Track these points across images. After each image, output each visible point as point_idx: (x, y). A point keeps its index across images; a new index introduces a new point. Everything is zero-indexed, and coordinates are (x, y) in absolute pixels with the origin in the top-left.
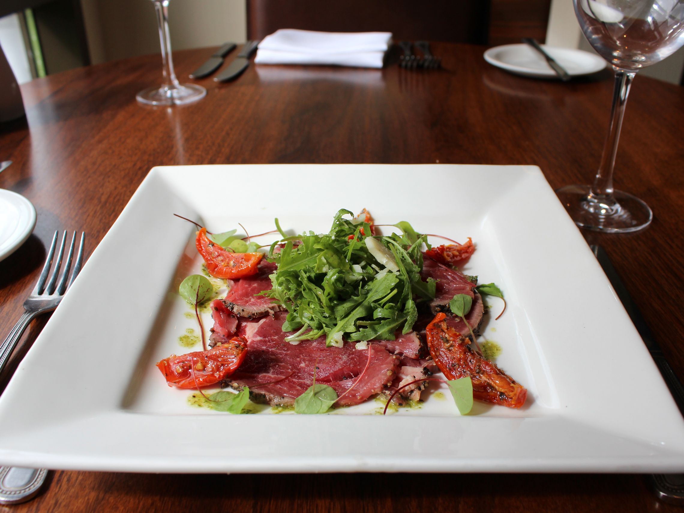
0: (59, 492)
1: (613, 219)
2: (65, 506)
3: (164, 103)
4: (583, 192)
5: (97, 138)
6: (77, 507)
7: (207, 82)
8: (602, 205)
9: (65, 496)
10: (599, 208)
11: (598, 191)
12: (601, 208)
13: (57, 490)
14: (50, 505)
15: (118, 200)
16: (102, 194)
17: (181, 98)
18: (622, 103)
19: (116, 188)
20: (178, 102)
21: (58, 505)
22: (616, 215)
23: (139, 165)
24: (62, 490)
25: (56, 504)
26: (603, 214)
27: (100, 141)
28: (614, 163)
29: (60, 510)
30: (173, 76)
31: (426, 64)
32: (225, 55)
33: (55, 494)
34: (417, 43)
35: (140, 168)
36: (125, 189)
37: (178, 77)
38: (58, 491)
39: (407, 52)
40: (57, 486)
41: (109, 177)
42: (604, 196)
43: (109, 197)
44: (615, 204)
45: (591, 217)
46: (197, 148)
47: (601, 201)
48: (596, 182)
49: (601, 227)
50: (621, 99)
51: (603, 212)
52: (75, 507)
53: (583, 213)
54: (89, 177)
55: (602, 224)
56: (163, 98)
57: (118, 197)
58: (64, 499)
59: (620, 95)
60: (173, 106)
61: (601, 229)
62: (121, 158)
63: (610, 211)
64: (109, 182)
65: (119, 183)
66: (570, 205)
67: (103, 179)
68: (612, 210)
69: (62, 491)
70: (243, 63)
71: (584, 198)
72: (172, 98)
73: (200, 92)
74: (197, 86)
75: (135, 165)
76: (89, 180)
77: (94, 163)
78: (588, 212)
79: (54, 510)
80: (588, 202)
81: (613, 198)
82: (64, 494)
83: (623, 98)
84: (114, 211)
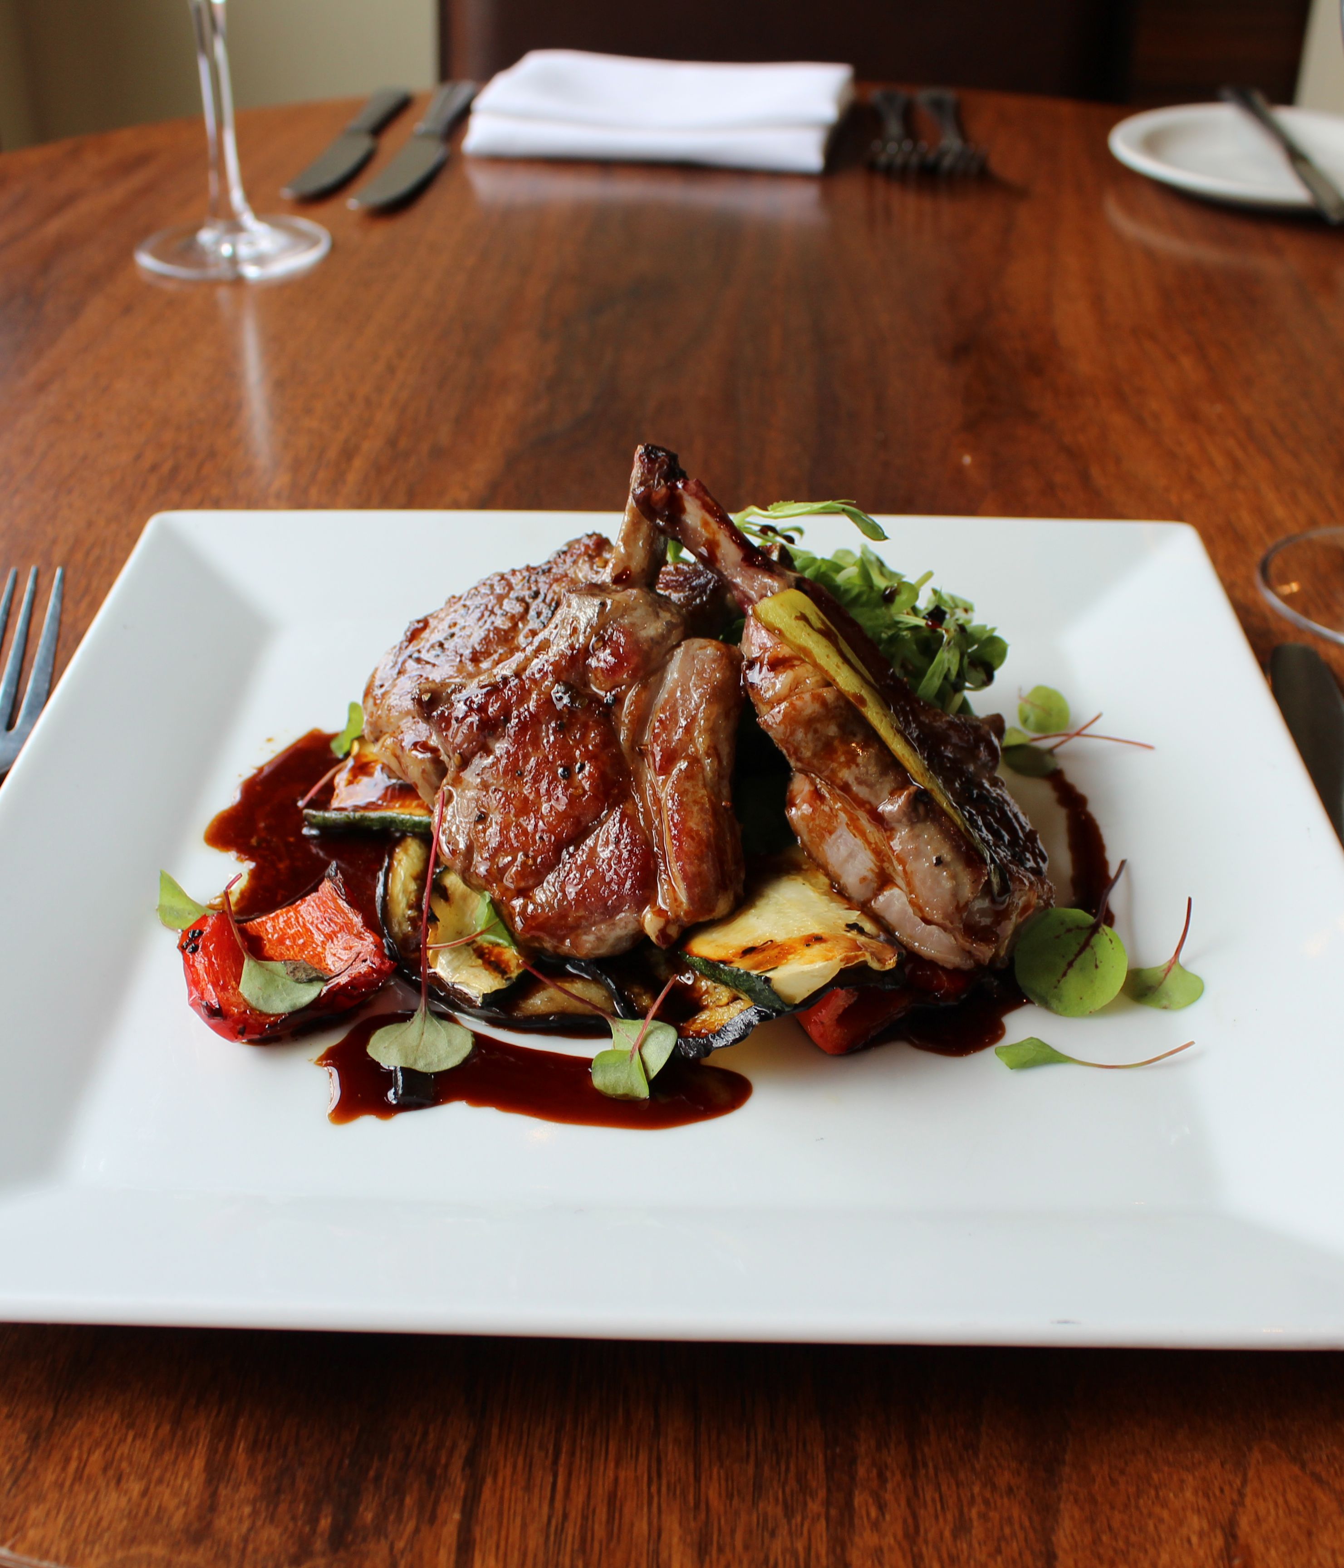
7: (329, 209)
15: (99, 559)
16: (54, 542)
17: (260, 260)
20: (251, 272)
27: (41, 387)
30: (237, 197)
31: (947, 162)
32: (379, 129)
34: (923, 96)
35: (154, 468)
37: (250, 196)
39: (894, 127)
43: (72, 551)
46: (308, 411)
57: (96, 552)
60: (239, 281)
62: (100, 435)
70: (432, 154)
72: (234, 260)
73: (314, 242)
74: (304, 224)
75: (138, 457)
84: (87, 590)
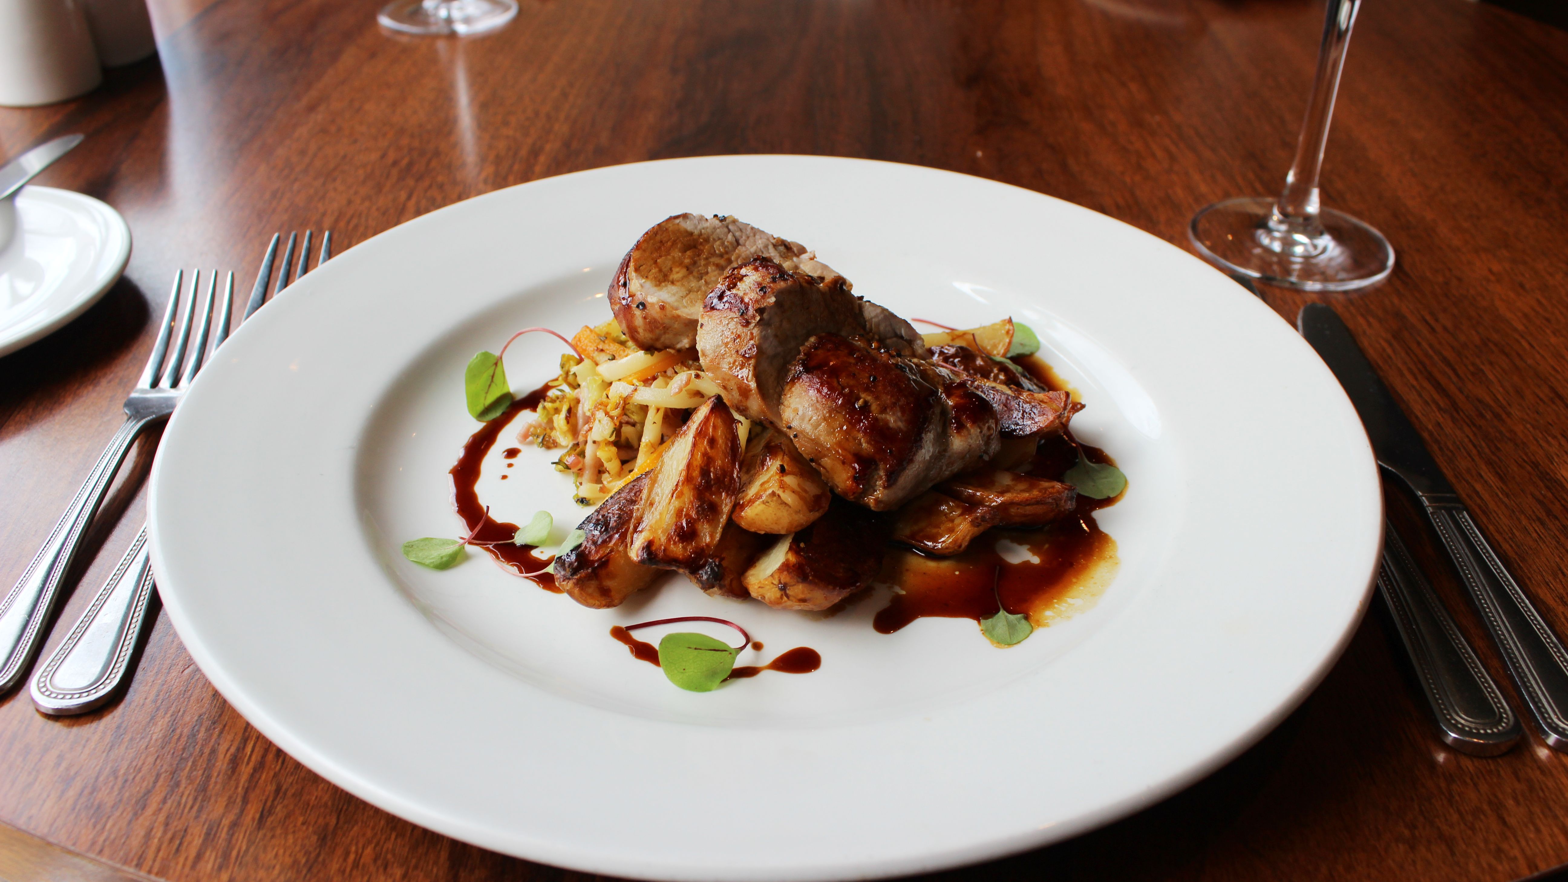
0: (282, 771)
1: (1316, 265)
2: (294, 795)
3: (433, 29)
4: (1260, 211)
5: (305, 101)
6: (316, 797)
8: (1299, 237)
9: (292, 778)
10: (1288, 243)
11: (1290, 209)
12: (1295, 243)
13: (278, 768)
14: (267, 793)
18: (1341, 35)
19: (350, 202)
21: (281, 794)
22: (1323, 257)
23: (392, 156)
24: (286, 768)
25: (278, 791)
26: (1298, 255)
28: (1321, 156)
29: (286, 802)
33: (275, 775)
36: (367, 204)
38: (280, 769)
40: (277, 761)
41: (334, 180)
42: (1300, 220)
44: (1321, 234)
45: (1275, 259)
47: (1293, 229)
48: (1286, 192)
49: (1293, 279)
50: (1339, 29)
51: (1299, 250)
52: (314, 798)
53: (1257, 251)
54: (296, 180)
55: (1295, 273)
56: (432, 20)
58: (292, 783)
59: (1338, 18)
61: (1292, 283)
63: (1311, 249)
64: (335, 190)
65: (356, 193)
66: (1233, 236)
67: (324, 184)
68: (1315, 247)
69: (288, 770)
71: (1262, 223)
76: (296, 187)
77: (303, 153)
78: (1268, 250)
79: (276, 803)
80: (1269, 231)
81: (1317, 223)
82: (292, 774)
83: (1343, 26)
